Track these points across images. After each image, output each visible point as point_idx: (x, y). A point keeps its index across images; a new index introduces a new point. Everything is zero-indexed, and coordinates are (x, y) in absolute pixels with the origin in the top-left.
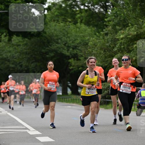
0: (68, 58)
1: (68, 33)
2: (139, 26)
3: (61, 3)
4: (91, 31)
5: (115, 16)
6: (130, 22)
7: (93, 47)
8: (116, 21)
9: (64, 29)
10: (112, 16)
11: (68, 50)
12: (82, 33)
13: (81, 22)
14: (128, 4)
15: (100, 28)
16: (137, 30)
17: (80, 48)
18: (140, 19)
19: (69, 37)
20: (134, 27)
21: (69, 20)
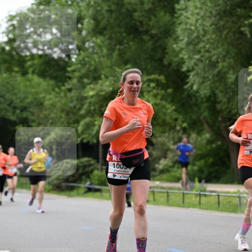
0: (15, 124)
1: (14, 88)
2: (115, 79)
3: (3, 45)
4: (48, 85)
5: (81, 64)
6: (103, 72)
7: (50, 109)
8: (84, 71)
9: (8, 83)
10: (77, 64)
11: (14, 113)
12: (33, 88)
13: (33, 72)
14: (100, 47)
15: (61, 81)
16: (113, 84)
17: (31, 110)
18: (117, 69)
19: (15, 94)
20: (109, 80)
21: (16, 69)
